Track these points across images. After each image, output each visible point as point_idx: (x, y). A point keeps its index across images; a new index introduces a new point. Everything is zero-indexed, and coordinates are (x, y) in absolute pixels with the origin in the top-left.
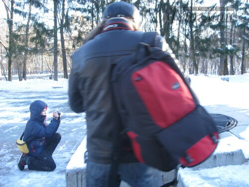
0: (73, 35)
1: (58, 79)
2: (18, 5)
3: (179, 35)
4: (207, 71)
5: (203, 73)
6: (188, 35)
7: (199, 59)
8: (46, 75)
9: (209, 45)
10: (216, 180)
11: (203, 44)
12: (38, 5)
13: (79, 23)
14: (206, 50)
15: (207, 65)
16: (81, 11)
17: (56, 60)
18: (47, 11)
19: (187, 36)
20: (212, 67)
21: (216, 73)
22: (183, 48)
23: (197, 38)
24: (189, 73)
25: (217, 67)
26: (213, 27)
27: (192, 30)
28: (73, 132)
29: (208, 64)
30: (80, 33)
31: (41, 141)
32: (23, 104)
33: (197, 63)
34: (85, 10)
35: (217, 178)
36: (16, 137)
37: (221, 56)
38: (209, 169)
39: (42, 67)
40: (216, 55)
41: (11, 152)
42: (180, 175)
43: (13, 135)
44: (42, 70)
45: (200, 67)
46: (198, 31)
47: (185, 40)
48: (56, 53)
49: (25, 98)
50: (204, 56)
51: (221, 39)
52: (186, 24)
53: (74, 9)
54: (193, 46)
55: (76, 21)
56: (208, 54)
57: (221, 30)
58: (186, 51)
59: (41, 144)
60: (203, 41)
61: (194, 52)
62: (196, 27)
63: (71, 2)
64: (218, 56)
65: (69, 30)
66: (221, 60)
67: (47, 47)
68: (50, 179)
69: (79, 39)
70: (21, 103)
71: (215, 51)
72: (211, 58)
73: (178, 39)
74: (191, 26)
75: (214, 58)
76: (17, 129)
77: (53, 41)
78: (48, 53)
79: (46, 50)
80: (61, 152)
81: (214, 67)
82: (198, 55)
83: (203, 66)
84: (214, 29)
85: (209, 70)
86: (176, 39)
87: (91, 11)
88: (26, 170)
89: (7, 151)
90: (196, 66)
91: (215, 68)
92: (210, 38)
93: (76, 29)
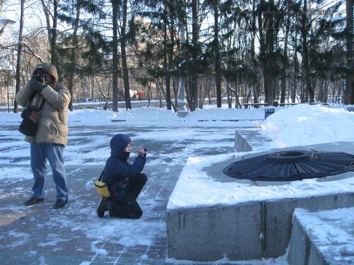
0: (140, 49)
1: (119, 109)
2: (65, 9)
3: (286, 47)
4: (326, 98)
5: (321, 101)
6: (300, 47)
7: (315, 81)
8: (98, 103)
9: (330, 61)
10: (337, 222)
11: (321, 60)
12: (92, 9)
13: (147, 33)
14: (326, 68)
15: (326, 90)
16: (150, 16)
17: (115, 83)
18: (103, 16)
19: (297, 49)
20: (334, 92)
21: (340, 101)
22: (292, 65)
23: (313, 51)
24: (300, 100)
25: (342, 92)
26: (337, 36)
27: (305, 40)
28: (152, 176)
29: (329, 88)
30: (150, 46)
31: (124, 183)
32: (78, 142)
33: (312, 86)
34: (155, 15)
35: (338, 220)
36: (82, 181)
37: (347, 78)
38: (328, 211)
39: (93, 92)
40: (339, 75)
41: (82, 198)
42: (295, 217)
43: (77, 180)
44: (93, 96)
45: (316, 92)
46: (315, 41)
47: (296, 54)
48: (116, 74)
49: (78, 135)
50: (323, 77)
51: (348, 52)
52: (297, 32)
53: (140, 14)
54: (307, 63)
55: (144, 30)
56: (329, 75)
57: (348, 40)
58: (297, 70)
59: (124, 186)
60: (322, 56)
61: (308, 71)
62: (312, 36)
63: (137, 4)
64: (343, 77)
65: (134, 42)
66: (347, 82)
67: (104, 65)
68: (137, 226)
69: (147, 54)
70: (75, 140)
71: (339, 70)
72: (333, 80)
73: (285, 52)
74: (304, 35)
75: (337, 79)
76: (79, 172)
77: (111, 57)
78: (105, 74)
79: (103, 70)
80: (144, 199)
81: (337, 92)
82: (314, 75)
83: (321, 91)
84: (337, 39)
85: (330, 97)
86: (282, 53)
87: (163, 17)
88: (106, 217)
89: (77, 197)
90: (310, 91)
91: (339, 94)
92: (331, 51)
93: (143, 41)
